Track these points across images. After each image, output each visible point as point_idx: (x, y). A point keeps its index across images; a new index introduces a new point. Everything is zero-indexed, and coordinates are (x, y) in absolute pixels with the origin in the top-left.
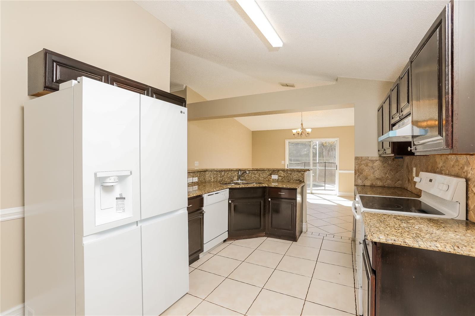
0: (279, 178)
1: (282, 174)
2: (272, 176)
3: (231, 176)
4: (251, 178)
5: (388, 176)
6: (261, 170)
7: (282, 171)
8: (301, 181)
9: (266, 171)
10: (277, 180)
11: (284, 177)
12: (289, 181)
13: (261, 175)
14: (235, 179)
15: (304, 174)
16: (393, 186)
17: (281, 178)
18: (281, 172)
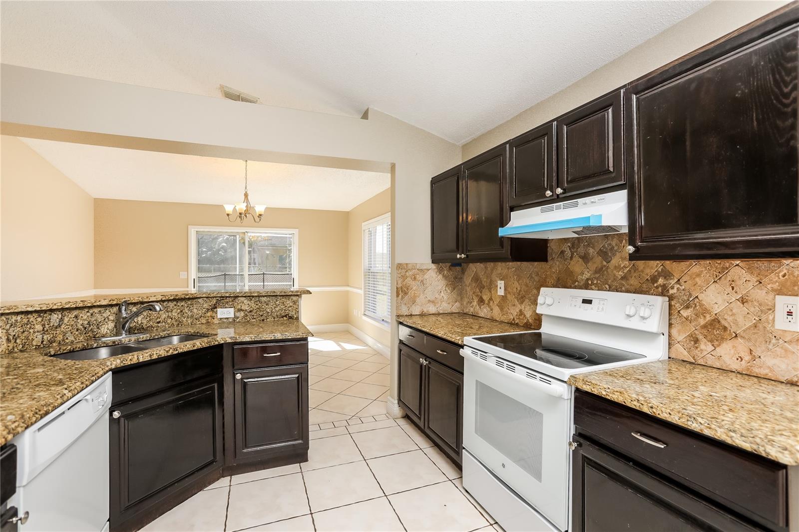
0: (238, 314)
1: (246, 304)
2: (219, 310)
3: (89, 323)
4: (159, 322)
5: (443, 295)
6: (187, 297)
7: (245, 297)
8: (291, 318)
9: (200, 300)
10: (231, 320)
11: (251, 311)
12: (263, 320)
13: (186, 310)
14: (104, 330)
15: (297, 301)
16: (449, 311)
17: (242, 314)
18: (243, 299)
